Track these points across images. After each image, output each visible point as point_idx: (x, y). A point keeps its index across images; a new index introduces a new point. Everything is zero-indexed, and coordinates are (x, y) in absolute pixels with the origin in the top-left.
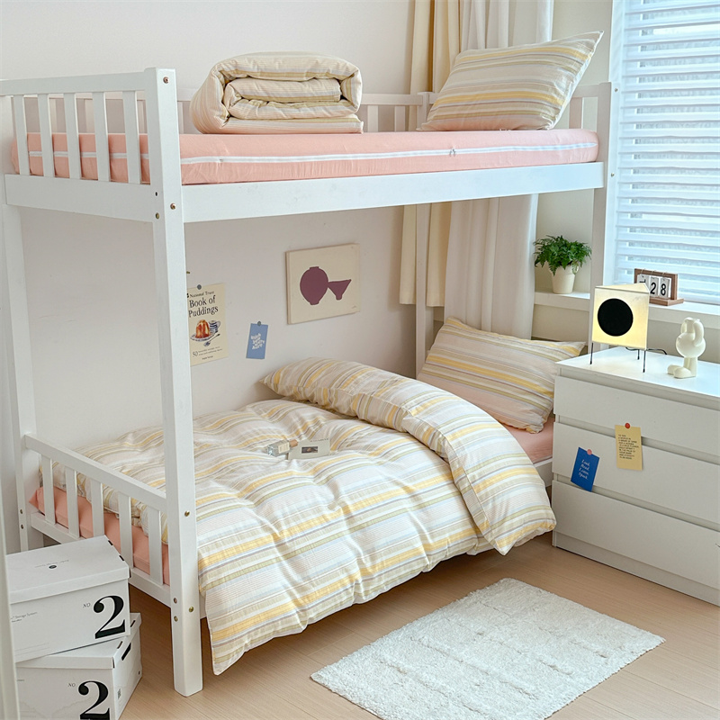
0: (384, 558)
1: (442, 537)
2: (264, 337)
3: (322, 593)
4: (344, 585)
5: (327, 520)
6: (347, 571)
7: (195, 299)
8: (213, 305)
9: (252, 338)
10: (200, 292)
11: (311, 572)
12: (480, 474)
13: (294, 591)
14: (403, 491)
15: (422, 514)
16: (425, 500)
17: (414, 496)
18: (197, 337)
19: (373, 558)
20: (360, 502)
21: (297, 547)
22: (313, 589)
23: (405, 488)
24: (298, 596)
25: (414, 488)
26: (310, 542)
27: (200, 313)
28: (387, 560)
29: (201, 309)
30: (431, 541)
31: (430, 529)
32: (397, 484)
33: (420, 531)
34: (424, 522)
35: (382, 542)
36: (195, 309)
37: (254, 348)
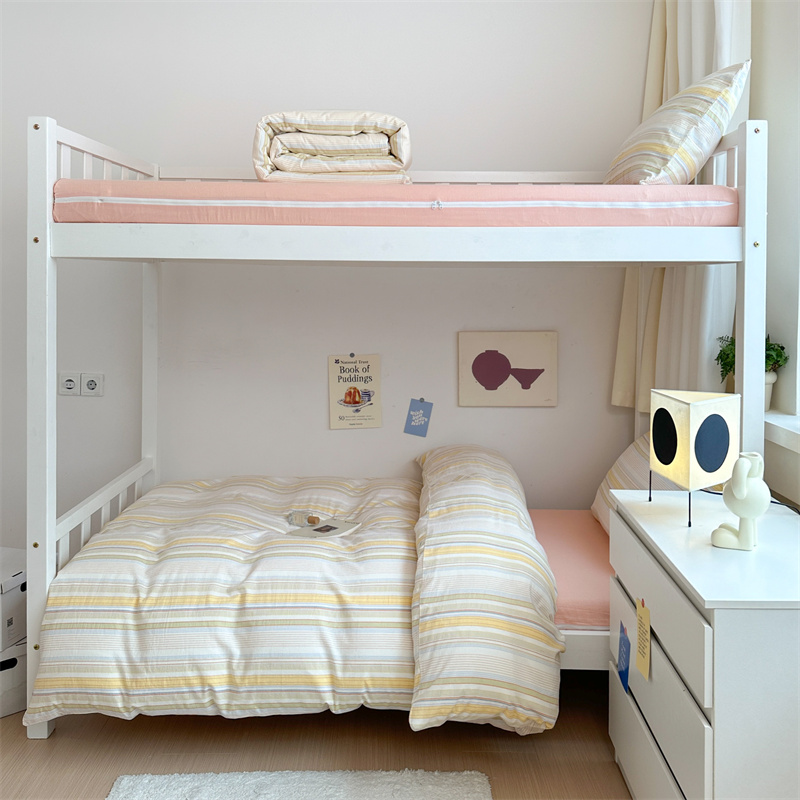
0: (260, 672)
1: (357, 675)
2: (427, 414)
3: (155, 683)
4: (189, 685)
5: (207, 602)
6: (198, 669)
7: (346, 366)
8: (367, 374)
9: (412, 413)
10: (353, 359)
11: (152, 654)
12: (436, 608)
13: (126, 669)
14: (335, 599)
15: (343, 634)
16: (355, 619)
17: (344, 610)
18: (345, 402)
19: (247, 667)
20: (266, 595)
21: (151, 621)
22: (146, 675)
23: (339, 596)
24: (128, 675)
25: (348, 599)
26: (169, 620)
27: (351, 379)
28: (263, 676)
29: (353, 376)
30: (339, 674)
31: (345, 659)
32: (332, 588)
33: (330, 656)
34: (343, 647)
35: (265, 651)
36: (346, 375)
37: (413, 423)
